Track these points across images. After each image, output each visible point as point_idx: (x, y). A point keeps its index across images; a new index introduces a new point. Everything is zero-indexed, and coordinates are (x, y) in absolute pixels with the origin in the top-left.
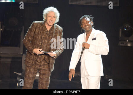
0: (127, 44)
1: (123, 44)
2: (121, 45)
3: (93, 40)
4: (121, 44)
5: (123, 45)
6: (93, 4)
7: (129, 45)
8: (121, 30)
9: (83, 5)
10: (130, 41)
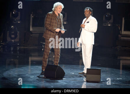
0: (108, 25)
2: (105, 25)
3: (87, 22)
4: (105, 24)
5: (106, 25)
7: (109, 25)
8: (104, 16)
10: (110, 23)
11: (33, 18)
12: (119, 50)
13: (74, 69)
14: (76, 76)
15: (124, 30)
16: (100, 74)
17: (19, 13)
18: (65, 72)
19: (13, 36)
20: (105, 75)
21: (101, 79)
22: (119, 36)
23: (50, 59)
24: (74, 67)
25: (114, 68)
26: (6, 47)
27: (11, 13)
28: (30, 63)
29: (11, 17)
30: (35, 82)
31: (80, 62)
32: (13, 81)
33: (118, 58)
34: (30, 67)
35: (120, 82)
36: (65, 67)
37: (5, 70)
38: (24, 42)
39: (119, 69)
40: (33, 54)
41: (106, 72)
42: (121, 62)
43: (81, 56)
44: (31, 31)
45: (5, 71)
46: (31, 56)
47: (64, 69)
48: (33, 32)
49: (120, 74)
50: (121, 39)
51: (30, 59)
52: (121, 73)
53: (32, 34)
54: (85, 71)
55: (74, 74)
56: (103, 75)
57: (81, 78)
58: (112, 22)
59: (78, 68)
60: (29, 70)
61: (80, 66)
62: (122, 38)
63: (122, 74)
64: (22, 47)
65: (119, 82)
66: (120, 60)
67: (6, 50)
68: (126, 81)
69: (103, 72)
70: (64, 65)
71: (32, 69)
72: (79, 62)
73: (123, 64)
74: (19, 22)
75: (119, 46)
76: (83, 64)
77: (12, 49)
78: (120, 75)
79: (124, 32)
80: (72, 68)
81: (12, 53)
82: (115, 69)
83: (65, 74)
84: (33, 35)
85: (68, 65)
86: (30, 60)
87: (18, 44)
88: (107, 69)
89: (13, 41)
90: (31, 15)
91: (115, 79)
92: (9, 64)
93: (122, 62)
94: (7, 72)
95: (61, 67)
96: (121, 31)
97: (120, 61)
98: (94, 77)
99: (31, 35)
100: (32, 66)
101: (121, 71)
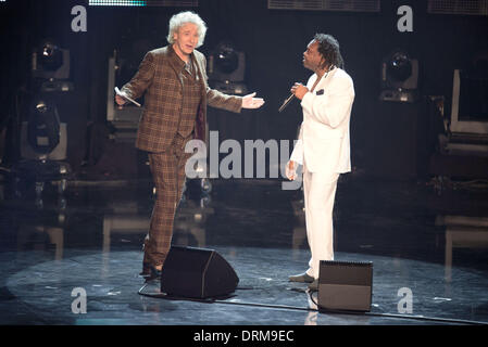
0: (398, 97)
1: (391, 96)
2: (386, 99)
4: (387, 96)
5: (390, 99)
6: (322, 9)
7: (404, 99)
8: (385, 65)
9: (297, 11)
10: (405, 91)
11: (117, 71)
12: (439, 193)
13: (272, 262)
14: (282, 289)
15: (461, 117)
16: (370, 283)
17: (66, 53)
18: (239, 276)
19: (43, 141)
20: (388, 286)
21: (373, 300)
22: (442, 138)
23: (183, 226)
24: (273, 258)
25: (422, 260)
26: (18, 180)
27: (35, 55)
28: (107, 240)
29: (35, 68)
30: (125, 314)
31: (296, 236)
32: (44, 310)
33: (439, 221)
34: (106, 255)
35: (443, 310)
36: (237, 254)
37: (13, 267)
38: (83, 163)
39: (442, 261)
40: (117, 209)
41: (393, 273)
42: (450, 236)
43: (297, 213)
44: (110, 122)
45: (13, 271)
46: (112, 215)
47: (233, 264)
48: (117, 127)
49: (444, 282)
50: (447, 151)
51: (108, 226)
52: (448, 278)
53: (113, 133)
54: (314, 271)
55: (271, 282)
56: (379, 286)
57: (299, 299)
58: (414, 86)
59: (289, 258)
60: (105, 269)
61: (296, 252)
62: (451, 146)
63: (452, 283)
64: (77, 182)
65: (440, 312)
66: (444, 228)
67: (18, 193)
68: (469, 309)
69: (379, 273)
70: (233, 250)
71: (114, 264)
72: (290, 238)
73: (454, 243)
74: (65, 89)
75: (440, 178)
76: (305, 245)
77: (40, 188)
78: (446, 286)
79: (457, 126)
80: (265, 260)
81: (41, 202)
82: (425, 264)
83: (238, 281)
84: (120, 135)
85: (249, 249)
86: (106, 231)
87: (63, 171)
88: (397, 262)
89: (43, 157)
90: (112, 61)
91: (425, 299)
92: (29, 247)
93: (451, 238)
94: (19, 274)
95: (223, 256)
96: (450, 119)
97: (444, 234)
98: (346, 294)
99: (111, 137)
100: (115, 254)
101: (448, 269)
